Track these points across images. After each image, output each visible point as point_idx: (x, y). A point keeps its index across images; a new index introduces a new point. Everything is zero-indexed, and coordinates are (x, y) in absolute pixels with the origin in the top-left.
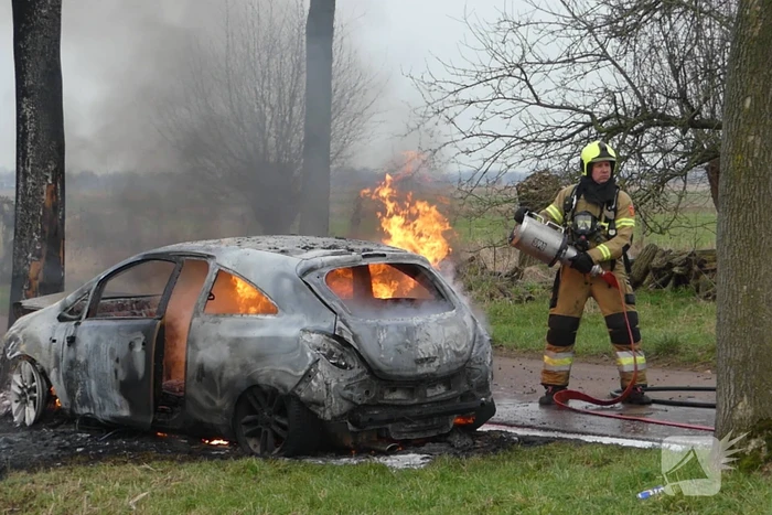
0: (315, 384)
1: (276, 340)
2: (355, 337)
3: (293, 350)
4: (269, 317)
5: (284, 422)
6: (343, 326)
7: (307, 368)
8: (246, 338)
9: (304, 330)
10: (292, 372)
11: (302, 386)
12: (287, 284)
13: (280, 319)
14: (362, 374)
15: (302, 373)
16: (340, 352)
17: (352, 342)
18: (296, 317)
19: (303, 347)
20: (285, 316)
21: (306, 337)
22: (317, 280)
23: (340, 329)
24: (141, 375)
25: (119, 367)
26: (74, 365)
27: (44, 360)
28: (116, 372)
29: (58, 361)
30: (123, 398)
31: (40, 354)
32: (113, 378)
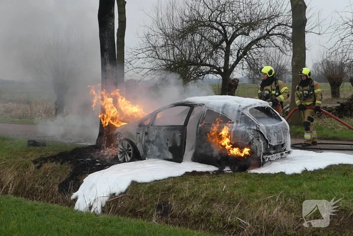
3: (245, 135)
7: (250, 141)
10: (244, 143)
15: (248, 143)
16: (258, 136)
17: (262, 132)
19: (248, 134)
22: (247, 112)
23: (258, 128)
24: (178, 145)
25: (168, 142)
26: (148, 141)
27: (134, 140)
28: (167, 144)
29: (141, 141)
30: (170, 152)
31: (133, 138)
32: (166, 146)
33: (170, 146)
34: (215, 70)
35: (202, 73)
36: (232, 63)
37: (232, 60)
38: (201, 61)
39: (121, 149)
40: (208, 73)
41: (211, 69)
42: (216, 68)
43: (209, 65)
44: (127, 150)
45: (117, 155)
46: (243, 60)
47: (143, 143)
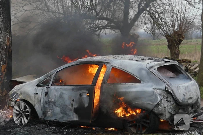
0: (161, 108)
1: (144, 92)
2: (172, 91)
3: (152, 96)
4: (137, 84)
5: (148, 121)
6: (168, 87)
7: (158, 102)
8: (130, 92)
9: (154, 89)
10: (152, 103)
11: (155, 108)
12: (144, 72)
13: (142, 85)
14: (174, 104)
15: (156, 104)
16: (167, 96)
17: (172, 92)
18: (150, 84)
19: (156, 95)
20: (145, 84)
21: (155, 91)
22: (155, 71)
23: (167, 88)
24: (86, 105)
25: (74, 103)
26: (49, 102)
27: (32, 101)
28: (72, 105)
29: (39, 101)
30: (75, 114)
31: (30, 98)
32: (70, 107)
33: (76, 107)
34: (112, 24)
35: (98, 27)
36: (133, 17)
37: (132, 14)
38: (97, 14)
39: (17, 110)
40: (104, 27)
41: (108, 23)
42: (114, 22)
43: (106, 19)
44: (23, 112)
45: (13, 118)
46: (145, 14)
47: (42, 105)
